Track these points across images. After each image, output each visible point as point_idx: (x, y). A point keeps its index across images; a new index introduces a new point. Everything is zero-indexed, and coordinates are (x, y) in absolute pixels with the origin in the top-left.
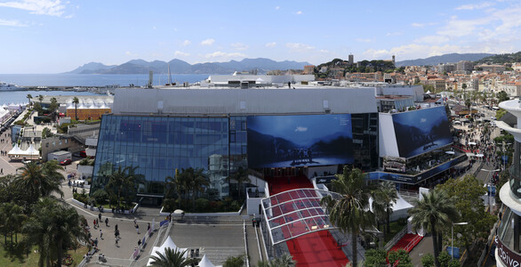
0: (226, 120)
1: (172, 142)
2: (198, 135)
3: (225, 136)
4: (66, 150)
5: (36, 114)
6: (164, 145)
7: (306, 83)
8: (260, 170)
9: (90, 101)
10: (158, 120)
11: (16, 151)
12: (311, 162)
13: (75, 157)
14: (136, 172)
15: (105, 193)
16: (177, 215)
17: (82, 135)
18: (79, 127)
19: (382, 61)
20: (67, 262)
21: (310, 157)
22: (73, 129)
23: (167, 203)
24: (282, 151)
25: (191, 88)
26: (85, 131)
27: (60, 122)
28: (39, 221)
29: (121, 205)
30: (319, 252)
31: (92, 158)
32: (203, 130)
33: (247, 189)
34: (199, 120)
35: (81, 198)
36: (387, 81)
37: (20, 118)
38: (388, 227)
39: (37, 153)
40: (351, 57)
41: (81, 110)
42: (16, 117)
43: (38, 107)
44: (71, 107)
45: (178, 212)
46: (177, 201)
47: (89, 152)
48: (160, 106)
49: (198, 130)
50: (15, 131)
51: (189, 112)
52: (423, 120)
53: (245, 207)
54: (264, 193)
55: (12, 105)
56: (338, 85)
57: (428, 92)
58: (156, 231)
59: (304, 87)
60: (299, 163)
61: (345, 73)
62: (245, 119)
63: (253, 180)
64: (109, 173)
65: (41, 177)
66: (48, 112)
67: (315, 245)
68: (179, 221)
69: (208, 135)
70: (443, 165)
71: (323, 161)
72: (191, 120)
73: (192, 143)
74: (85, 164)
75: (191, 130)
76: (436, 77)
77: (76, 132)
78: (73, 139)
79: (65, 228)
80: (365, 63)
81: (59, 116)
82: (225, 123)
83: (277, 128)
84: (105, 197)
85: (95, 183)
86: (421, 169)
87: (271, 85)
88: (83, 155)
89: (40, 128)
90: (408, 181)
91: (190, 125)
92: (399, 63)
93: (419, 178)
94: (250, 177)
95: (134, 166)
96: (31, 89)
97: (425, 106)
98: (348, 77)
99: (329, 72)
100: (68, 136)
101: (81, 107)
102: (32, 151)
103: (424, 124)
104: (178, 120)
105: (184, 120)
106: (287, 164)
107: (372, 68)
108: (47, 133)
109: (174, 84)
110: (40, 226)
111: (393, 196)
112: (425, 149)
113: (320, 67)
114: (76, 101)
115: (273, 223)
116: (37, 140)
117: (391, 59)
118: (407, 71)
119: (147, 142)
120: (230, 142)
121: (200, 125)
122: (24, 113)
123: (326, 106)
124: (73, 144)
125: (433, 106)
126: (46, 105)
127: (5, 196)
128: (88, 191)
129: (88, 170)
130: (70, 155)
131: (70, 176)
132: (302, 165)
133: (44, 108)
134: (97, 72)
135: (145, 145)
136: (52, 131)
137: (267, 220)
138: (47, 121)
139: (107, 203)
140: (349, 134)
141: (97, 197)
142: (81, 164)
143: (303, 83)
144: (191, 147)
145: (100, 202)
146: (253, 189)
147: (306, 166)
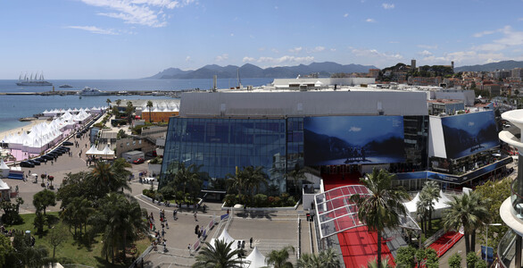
0: (284, 121)
1: (233, 142)
2: (257, 136)
3: (282, 136)
4: (140, 150)
5: (113, 118)
6: (225, 145)
7: (365, 86)
8: (315, 168)
9: (164, 105)
10: (219, 121)
11: (93, 151)
12: (364, 160)
13: (147, 156)
14: (201, 171)
15: (171, 189)
16: (237, 210)
17: (155, 136)
18: (152, 129)
19: (442, 67)
20: (132, 251)
21: (364, 155)
22: (147, 131)
23: (228, 198)
24: (337, 150)
25: (254, 91)
26: (157, 132)
27: (135, 123)
28: (104, 213)
29: (186, 201)
30: (366, 245)
31: (161, 157)
32: (262, 131)
33: (304, 185)
34: (258, 121)
35: (149, 194)
36: (442, 85)
37: (99, 121)
38: (430, 223)
39: (112, 153)
40: (414, 62)
41: (155, 113)
42: (96, 120)
43: (116, 111)
44: (146, 110)
45: (238, 206)
46: (237, 196)
47: (160, 152)
48: (223, 108)
49: (257, 130)
50: (93, 133)
51: (250, 114)
52: (471, 124)
53: (301, 203)
54: (319, 189)
55: (94, 109)
56: (395, 88)
57: (480, 97)
58: (217, 224)
59: (363, 89)
60: (352, 161)
61: (407, 76)
62: (302, 120)
63: (309, 177)
64: (175, 171)
65: (109, 174)
66: (124, 115)
67: (363, 238)
68: (238, 215)
69: (267, 135)
70: (489, 167)
71: (375, 160)
72: (251, 121)
73: (251, 142)
74: (155, 162)
75: (251, 131)
76: (492, 83)
77: (148, 133)
78: (146, 140)
79: (127, 220)
80: (426, 68)
81: (135, 118)
82: (283, 124)
83: (331, 128)
84: (171, 193)
85: (163, 179)
86: (467, 170)
87: (328, 88)
88: (154, 154)
89: (116, 130)
90: (454, 181)
91: (250, 126)
92: (458, 68)
93: (465, 178)
94: (306, 174)
95: (199, 164)
96: (113, 94)
97: (473, 110)
98: (411, 80)
99: (392, 75)
100: (141, 137)
101: (156, 110)
102: (107, 151)
103: (472, 128)
104: (240, 121)
105: (244, 121)
106: (341, 162)
107: (433, 73)
108: (122, 134)
109: (238, 88)
110: (104, 217)
111: (436, 195)
112: (472, 151)
113: (384, 70)
114: (150, 105)
115: (323, 218)
116: (113, 141)
117: (450, 65)
118: (464, 76)
119: (210, 142)
120: (287, 142)
121: (260, 126)
122: (104, 116)
123: (380, 108)
124: (146, 145)
125: (481, 110)
126: (124, 109)
127: (77, 192)
128: (156, 187)
129: (157, 169)
130: (143, 155)
131: (141, 174)
132: (355, 163)
133: (122, 112)
134: (175, 77)
135: (208, 144)
136: (126, 133)
137: (318, 215)
138: (123, 123)
139: (173, 198)
140: (401, 134)
141: (164, 193)
142: (151, 163)
143: (362, 85)
144: (251, 146)
145: (167, 197)
146: (309, 186)
147: (359, 164)
